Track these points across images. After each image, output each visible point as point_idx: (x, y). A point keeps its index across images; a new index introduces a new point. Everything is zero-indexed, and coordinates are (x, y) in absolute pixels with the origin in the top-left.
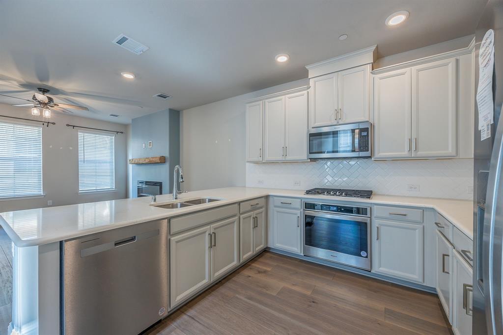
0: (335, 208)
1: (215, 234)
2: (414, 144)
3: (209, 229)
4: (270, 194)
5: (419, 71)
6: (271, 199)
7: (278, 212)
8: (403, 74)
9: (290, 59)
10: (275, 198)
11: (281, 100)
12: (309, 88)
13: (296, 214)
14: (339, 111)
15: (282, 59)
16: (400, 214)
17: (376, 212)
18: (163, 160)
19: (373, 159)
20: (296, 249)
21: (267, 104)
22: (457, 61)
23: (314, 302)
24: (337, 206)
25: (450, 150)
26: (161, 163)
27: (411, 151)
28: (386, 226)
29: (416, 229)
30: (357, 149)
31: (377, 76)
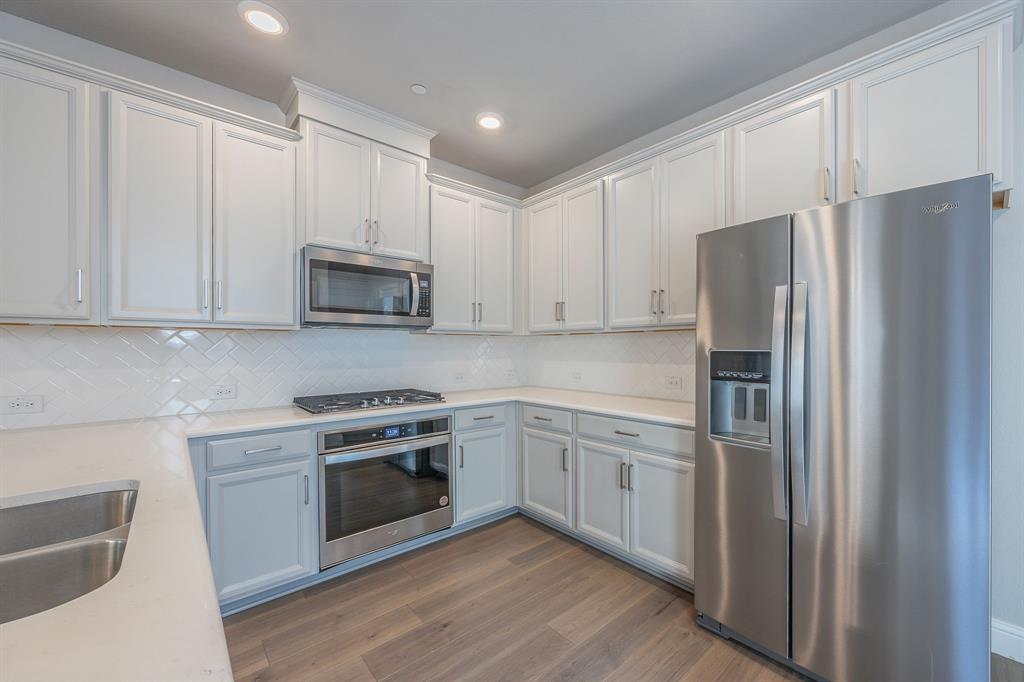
0: (396, 432)
2: (478, 310)
5: (484, 206)
8: (467, 201)
12: (299, 138)
13: (297, 473)
14: (374, 226)
16: (483, 418)
17: (459, 422)
22: (513, 212)
23: (445, 626)
25: (509, 326)
27: (474, 321)
28: (471, 440)
29: (499, 435)
30: (414, 311)
31: (436, 187)
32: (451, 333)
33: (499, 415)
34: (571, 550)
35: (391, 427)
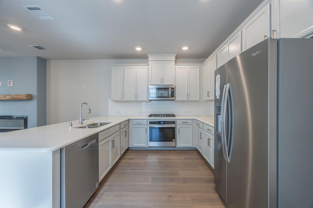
0: (163, 123)
1: (114, 140)
2: (188, 95)
3: (111, 138)
4: (130, 118)
5: (190, 68)
6: (130, 121)
7: (135, 127)
8: (185, 68)
9: (142, 50)
10: (133, 120)
11: (134, 68)
12: (149, 65)
13: (145, 127)
15: (139, 49)
16: (185, 122)
17: (178, 122)
18: (29, 98)
19: (175, 101)
20: (145, 145)
21: (126, 69)
22: (200, 67)
24: (163, 122)
25: (198, 99)
26: (27, 100)
27: (187, 98)
28: (181, 127)
29: (190, 127)
30: (170, 96)
31: (176, 66)
32: (178, 101)
33: (190, 122)
34: (202, 161)
35: (162, 122)
